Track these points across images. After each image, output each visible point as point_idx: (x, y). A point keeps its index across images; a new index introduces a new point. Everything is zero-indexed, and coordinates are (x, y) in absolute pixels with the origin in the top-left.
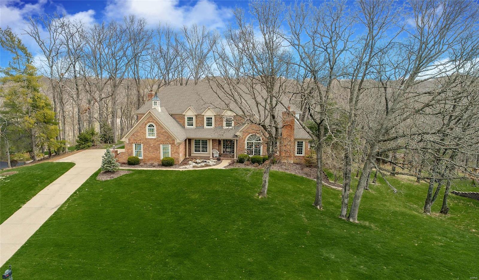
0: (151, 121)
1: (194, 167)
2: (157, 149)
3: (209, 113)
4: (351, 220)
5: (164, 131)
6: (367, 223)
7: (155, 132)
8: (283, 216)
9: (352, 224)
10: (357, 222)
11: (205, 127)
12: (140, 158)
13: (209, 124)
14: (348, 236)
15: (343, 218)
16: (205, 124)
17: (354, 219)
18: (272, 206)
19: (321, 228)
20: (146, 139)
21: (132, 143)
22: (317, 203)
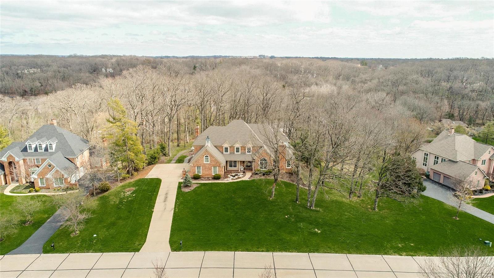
0: (207, 154)
1: (232, 179)
2: (210, 169)
3: (237, 145)
4: (312, 208)
5: (214, 159)
6: (318, 209)
7: (209, 160)
8: (282, 209)
9: (312, 210)
10: (314, 208)
11: (235, 153)
12: (200, 174)
13: (238, 151)
14: (309, 216)
15: (308, 207)
16: (235, 151)
17: (313, 207)
18: (277, 203)
19: (298, 214)
20: (204, 164)
21: (195, 166)
22: (297, 200)
